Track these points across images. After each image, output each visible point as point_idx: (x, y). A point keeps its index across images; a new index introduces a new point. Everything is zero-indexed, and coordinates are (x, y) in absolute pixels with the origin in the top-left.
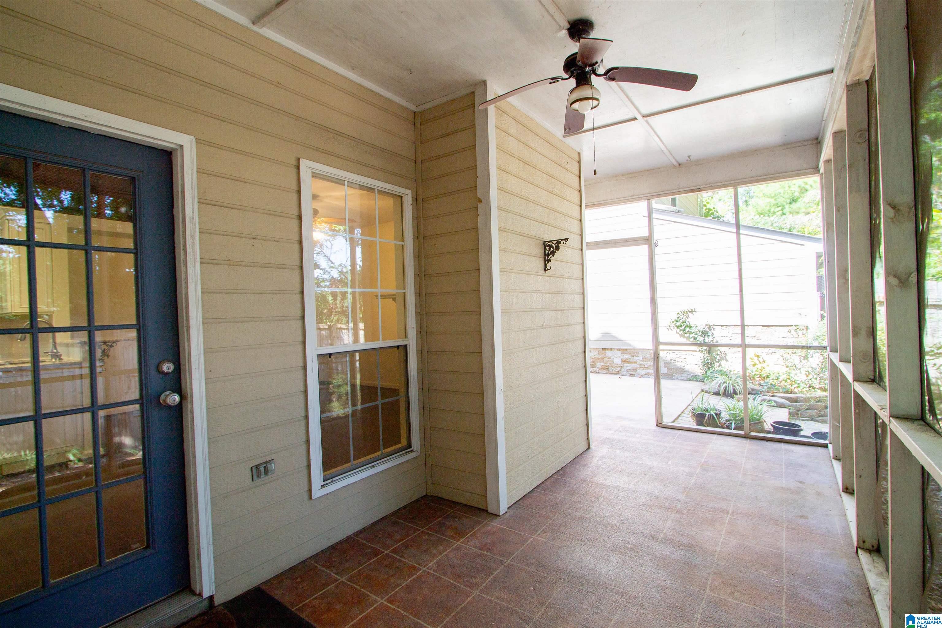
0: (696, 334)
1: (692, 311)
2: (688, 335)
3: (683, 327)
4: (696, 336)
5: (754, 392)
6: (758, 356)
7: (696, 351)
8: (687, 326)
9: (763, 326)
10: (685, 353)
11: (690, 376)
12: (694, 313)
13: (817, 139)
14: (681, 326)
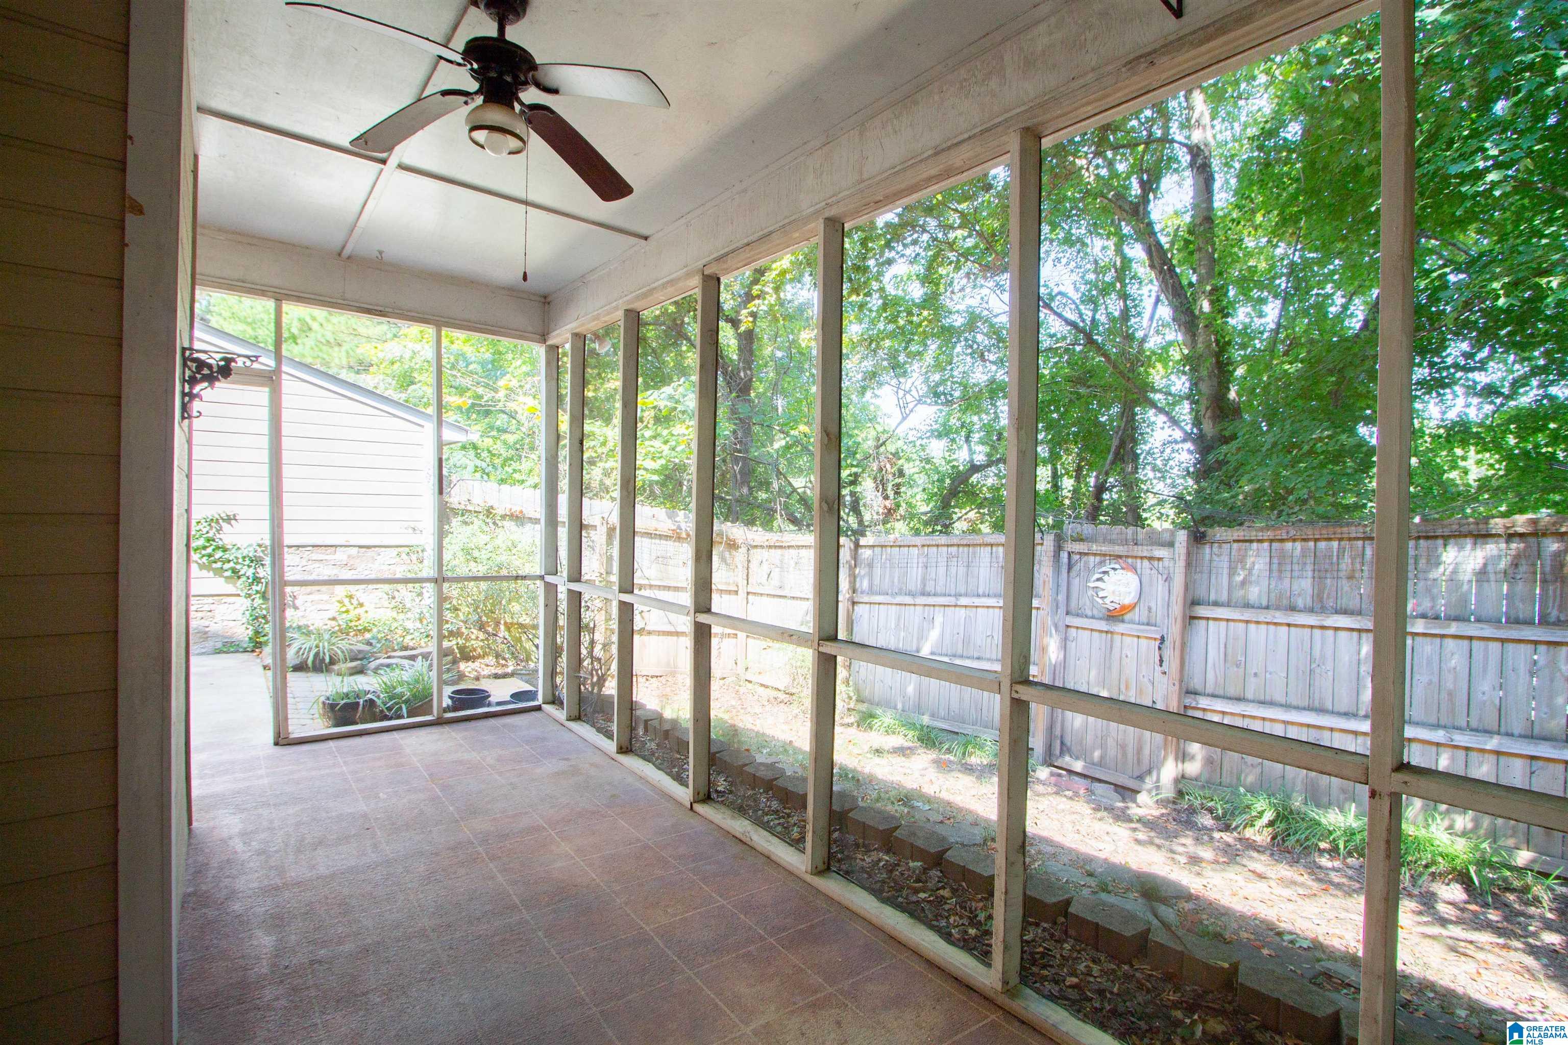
0: (237, 563)
1: (229, 519)
2: (219, 565)
3: (209, 550)
4: (238, 567)
5: (360, 656)
6: (351, 597)
7: (239, 595)
8: (218, 548)
9: (360, 547)
10: (210, 600)
11: (219, 645)
12: (233, 522)
13: (545, 297)
14: (205, 548)
